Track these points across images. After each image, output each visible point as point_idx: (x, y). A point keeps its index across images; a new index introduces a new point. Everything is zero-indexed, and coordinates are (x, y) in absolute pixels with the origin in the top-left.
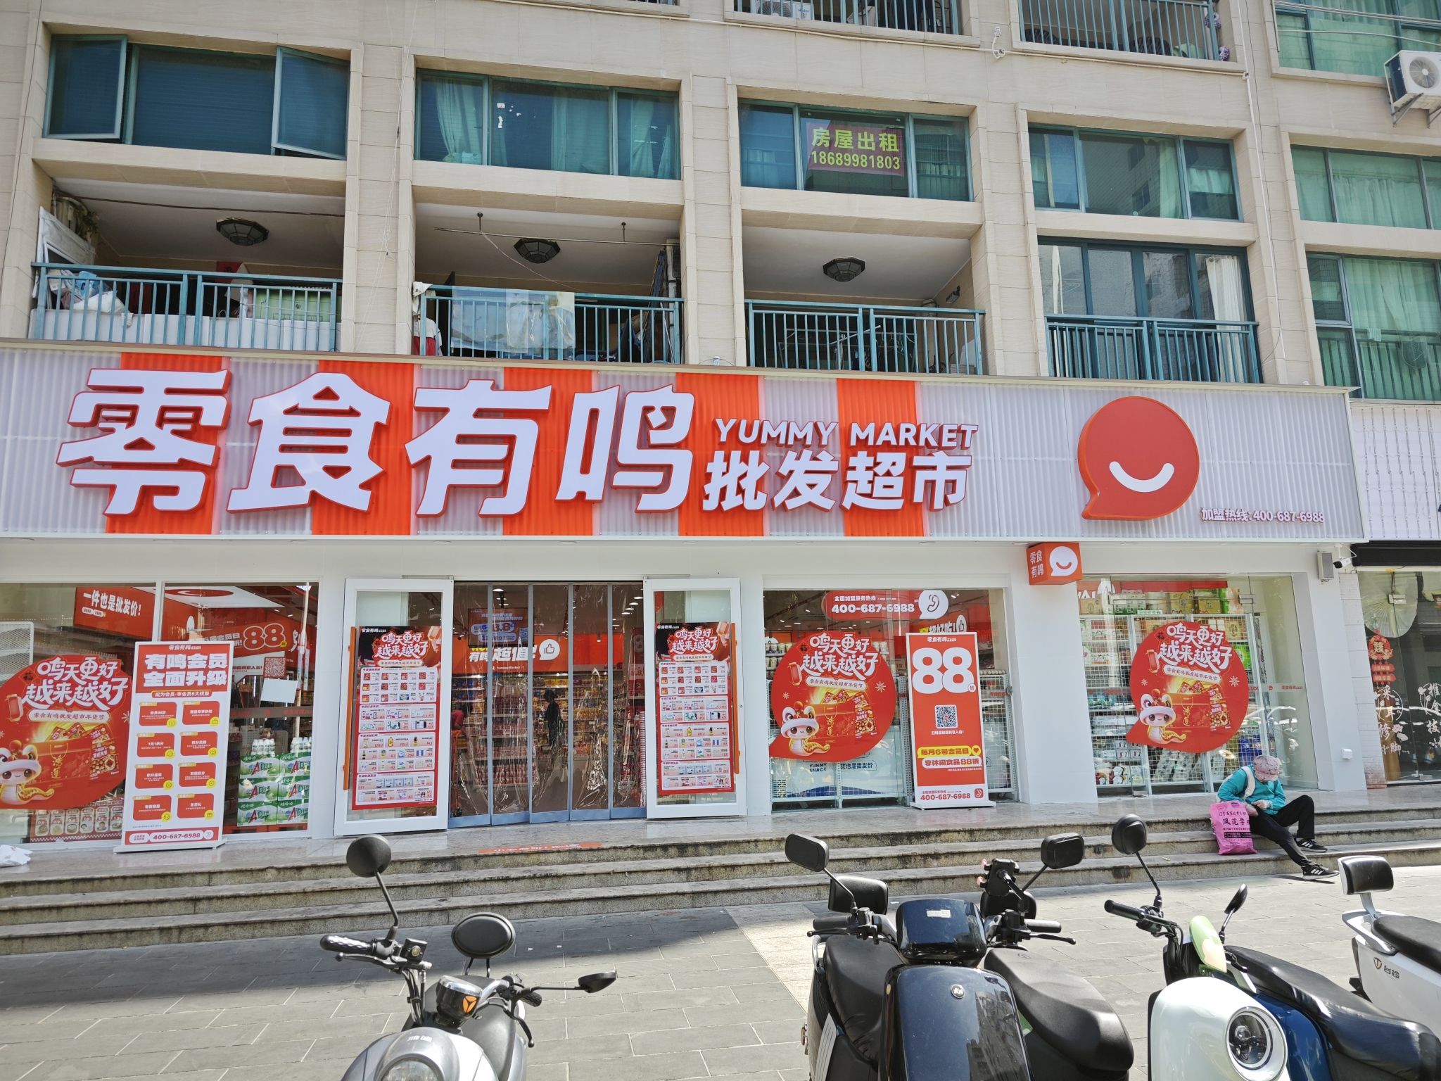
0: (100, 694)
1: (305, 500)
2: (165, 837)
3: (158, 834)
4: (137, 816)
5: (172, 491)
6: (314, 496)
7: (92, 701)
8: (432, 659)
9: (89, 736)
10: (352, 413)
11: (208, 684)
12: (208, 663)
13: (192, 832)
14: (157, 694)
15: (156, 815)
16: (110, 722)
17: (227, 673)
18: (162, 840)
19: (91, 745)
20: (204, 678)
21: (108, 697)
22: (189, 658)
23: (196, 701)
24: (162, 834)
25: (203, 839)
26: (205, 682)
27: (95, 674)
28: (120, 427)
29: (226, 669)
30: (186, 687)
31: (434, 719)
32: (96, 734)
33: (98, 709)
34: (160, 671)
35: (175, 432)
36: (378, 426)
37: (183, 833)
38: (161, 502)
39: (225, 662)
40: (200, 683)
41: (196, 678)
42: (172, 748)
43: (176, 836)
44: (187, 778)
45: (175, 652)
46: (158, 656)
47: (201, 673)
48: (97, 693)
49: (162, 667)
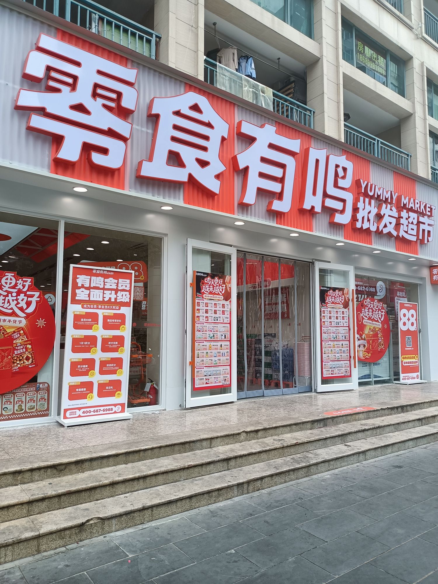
0: (18, 303)
1: (185, 179)
2: (90, 412)
3: (85, 410)
4: (72, 397)
5: (104, 151)
6: (190, 176)
7: (12, 309)
8: (227, 297)
9: (10, 336)
10: (209, 125)
11: (118, 301)
12: (117, 286)
13: (108, 407)
14: (85, 306)
15: (83, 396)
16: (26, 325)
17: (130, 294)
18: (88, 414)
19: (13, 344)
20: (115, 296)
21: (25, 307)
22: (106, 280)
23: (111, 312)
24: (88, 410)
25: (115, 412)
26: (116, 299)
27: (13, 287)
28: (65, 89)
29: (130, 291)
30: (103, 302)
31: (229, 333)
32: (16, 336)
33: (17, 316)
34: (87, 288)
35: (104, 106)
36: (223, 139)
37: (102, 408)
38: (97, 158)
39: (128, 286)
40: (113, 300)
41: (110, 296)
42: (96, 347)
43: (97, 411)
44: (104, 369)
45: (97, 275)
46: (85, 276)
47: (113, 292)
48: (15, 302)
49: (87, 285)
